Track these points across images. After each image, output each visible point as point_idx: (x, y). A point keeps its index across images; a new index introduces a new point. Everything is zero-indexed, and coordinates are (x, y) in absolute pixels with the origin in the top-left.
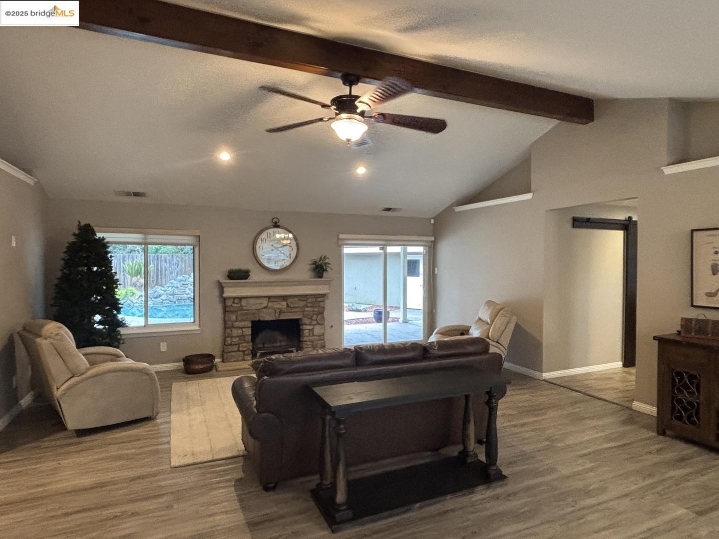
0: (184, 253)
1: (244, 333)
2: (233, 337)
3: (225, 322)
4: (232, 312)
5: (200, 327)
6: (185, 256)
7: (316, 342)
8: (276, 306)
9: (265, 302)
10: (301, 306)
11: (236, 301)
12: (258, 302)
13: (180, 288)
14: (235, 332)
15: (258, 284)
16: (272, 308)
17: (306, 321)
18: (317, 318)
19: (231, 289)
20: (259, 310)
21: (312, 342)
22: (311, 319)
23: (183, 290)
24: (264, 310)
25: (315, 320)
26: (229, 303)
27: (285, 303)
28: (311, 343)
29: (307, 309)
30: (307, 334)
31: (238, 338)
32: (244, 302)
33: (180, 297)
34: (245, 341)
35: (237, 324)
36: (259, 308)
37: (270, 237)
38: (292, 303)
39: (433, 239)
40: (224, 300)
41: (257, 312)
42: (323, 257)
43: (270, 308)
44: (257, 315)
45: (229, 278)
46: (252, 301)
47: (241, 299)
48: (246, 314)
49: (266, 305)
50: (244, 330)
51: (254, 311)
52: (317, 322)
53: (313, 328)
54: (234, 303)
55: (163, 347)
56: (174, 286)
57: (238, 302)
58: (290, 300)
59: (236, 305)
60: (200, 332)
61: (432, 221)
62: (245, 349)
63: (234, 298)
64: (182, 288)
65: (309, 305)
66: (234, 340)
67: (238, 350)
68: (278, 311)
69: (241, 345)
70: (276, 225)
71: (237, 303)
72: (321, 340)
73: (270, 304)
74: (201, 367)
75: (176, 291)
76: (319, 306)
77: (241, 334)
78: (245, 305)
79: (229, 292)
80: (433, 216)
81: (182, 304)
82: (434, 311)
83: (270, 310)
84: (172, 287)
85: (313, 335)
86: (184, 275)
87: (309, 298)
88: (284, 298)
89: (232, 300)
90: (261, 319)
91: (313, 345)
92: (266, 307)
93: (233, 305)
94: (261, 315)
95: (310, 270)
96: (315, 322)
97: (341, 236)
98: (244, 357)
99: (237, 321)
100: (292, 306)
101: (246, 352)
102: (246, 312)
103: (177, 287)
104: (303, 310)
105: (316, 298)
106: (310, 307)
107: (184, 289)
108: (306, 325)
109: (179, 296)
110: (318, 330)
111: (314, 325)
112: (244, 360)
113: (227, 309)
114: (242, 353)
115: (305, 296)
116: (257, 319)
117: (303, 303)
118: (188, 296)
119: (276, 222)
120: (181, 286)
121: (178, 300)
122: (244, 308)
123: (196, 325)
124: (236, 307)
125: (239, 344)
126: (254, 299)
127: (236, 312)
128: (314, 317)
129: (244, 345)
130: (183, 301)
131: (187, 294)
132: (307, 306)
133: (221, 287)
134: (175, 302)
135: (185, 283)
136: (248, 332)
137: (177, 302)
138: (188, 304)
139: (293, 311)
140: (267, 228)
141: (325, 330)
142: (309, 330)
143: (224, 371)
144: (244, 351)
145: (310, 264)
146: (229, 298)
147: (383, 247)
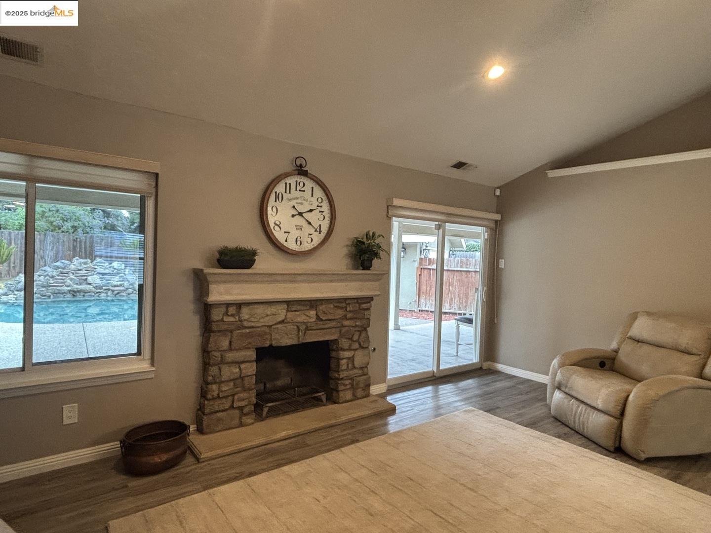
0: (63, 232)
1: (244, 371)
2: (223, 382)
3: (205, 351)
4: (223, 332)
5: (152, 364)
6: (64, 236)
7: (358, 379)
8: (299, 319)
9: (281, 313)
10: (337, 317)
11: (232, 310)
12: (269, 313)
13: (57, 277)
14: (229, 372)
15: (271, 278)
16: (292, 322)
17: (344, 343)
18: (359, 339)
19: (222, 287)
20: (270, 326)
21: (352, 379)
22: (351, 339)
23: (62, 281)
24: (279, 326)
25: (356, 341)
26: (216, 315)
27: (313, 313)
28: (350, 381)
29: (346, 323)
30: (344, 367)
31: (232, 384)
32: (245, 313)
33: (57, 290)
34: (244, 390)
35: (230, 356)
36: (271, 324)
37: (290, 193)
38: (324, 313)
39: (498, 217)
40: (205, 309)
41: (267, 330)
42: (371, 234)
43: (289, 323)
44: (268, 337)
45: (220, 264)
46: (260, 310)
47: (239, 305)
48: (247, 336)
49: (283, 318)
50: (243, 366)
51: (263, 329)
52: (360, 344)
53: (353, 356)
54: (226, 314)
55: (70, 414)
56: (48, 275)
57: (234, 312)
58: (322, 308)
59: (232, 319)
60: (153, 376)
61: (498, 193)
62: (243, 404)
63: (228, 305)
64: (60, 277)
65: (349, 315)
66: (225, 388)
67: (232, 407)
68: (303, 328)
69: (236, 397)
70: (301, 171)
71: (232, 315)
72: (365, 375)
73: (290, 315)
74: (165, 457)
75: (52, 282)
76: (364, 318)
77: (237, 375)
78: (246, 317)
79: (218, 294)
80: (499, 185)
81: (61, 299)
82: (496, 322)
83: (290, 327)
84: (45, 276)
85: (354, 367)
86: (63, 261)
87: (349, 304)
88: (312, 303)
89: (223, 310)
90: (274, 343)
91: (353, 386)
92: (282, 322)
93: (226, 319)
94: (275, 336)
95: (347, 255)
96: (356, 345)
97: (396, 202)
98: (240, 418)
99: (230, 349)
100: (324, 319)
101: (246, 410)
102: (247, 331)
103: (52, 277)
104: (339, 325)
105: (360, 304)
106: (351, 319)
107: (64, 279)
108: (344, 350)
109: (55, 288)
110: (360, 358)
111: (356, 350)
112: (241, 425)
113: (214, 328)
114: (237, 412)
115: (345, 299)
116: (267, 344)
117: (340, 313)
118: (69, 288)
119: (301, 166)
120: (58, 275)
121: (54, 293)
122: (245, 324)
123: (144, 359)
124: (230, 323)
125: (233, 395)
126: (261, 307)
127: (231, 332)
128: (356, 338)
129: (242, 395)
130: (62, 296)
131: (68, 286)
132: (345, 317)
133: (200, 282)
134: (49, 297)
135: (65, 271)
136: (251, 369)
137: (52, 297)
138: (68, 299)
139: (326, 326)
140: (287, 175)
141: (370, 358)
142: (349, 358)
143: (212, 459)
144: (241, 408)
145: (347, 246)
146: (218, 305)
147: (439, 225)
